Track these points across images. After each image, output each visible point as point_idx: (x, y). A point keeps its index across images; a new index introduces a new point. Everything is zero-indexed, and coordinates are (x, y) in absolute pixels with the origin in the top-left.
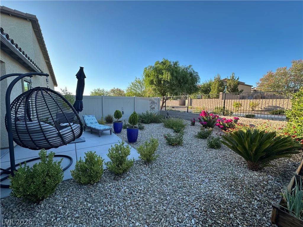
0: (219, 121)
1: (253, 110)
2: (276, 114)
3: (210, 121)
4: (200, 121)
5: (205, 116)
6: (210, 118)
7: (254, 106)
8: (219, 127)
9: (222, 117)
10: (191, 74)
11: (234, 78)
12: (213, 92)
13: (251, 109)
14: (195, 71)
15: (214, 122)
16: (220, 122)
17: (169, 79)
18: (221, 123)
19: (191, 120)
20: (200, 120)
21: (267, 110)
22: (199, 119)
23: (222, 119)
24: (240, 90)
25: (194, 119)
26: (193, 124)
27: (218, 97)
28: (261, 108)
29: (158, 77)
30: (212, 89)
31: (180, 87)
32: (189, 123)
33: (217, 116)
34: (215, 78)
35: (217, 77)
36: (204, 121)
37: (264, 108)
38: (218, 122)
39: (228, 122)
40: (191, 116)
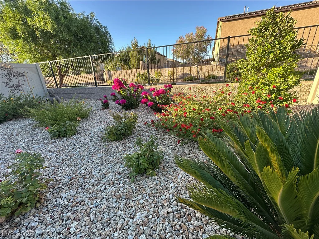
0: (145, 94)
1: (171, 79)
2: (188, 81)
3: (132, 96)
4: (116, 100)
5: (121, 88)
6: (130, 92)
7: (171, 75)
8: (147, 105)
9: (148, 87)
10: (97, 30)
11: (151, 46)
12: (133, 61)
13: (169, 78)
14: (103, 25)
15: (138, 97)
16: (146, 96)
17: (49, 26)
18: (149, 98)
19: (101, 100)
20: (115, 96)
21: (181, 77)
22: (113, 95)
23: (148, 90)
24: (157, 59)
25: (105, 97)
26: (106, 106)
27: (138, 67)
28: (177, 77)
29: (25, 23)
30: (131, 57)
31: (81, 48)
32: (99, 104)
33: (141, 87)
34: (132, 42)
35: (134, 42)
36: (122, 99)
37: (179, 76)
38: (145, 96)
39: (158, 93)
40: (103, 92)
